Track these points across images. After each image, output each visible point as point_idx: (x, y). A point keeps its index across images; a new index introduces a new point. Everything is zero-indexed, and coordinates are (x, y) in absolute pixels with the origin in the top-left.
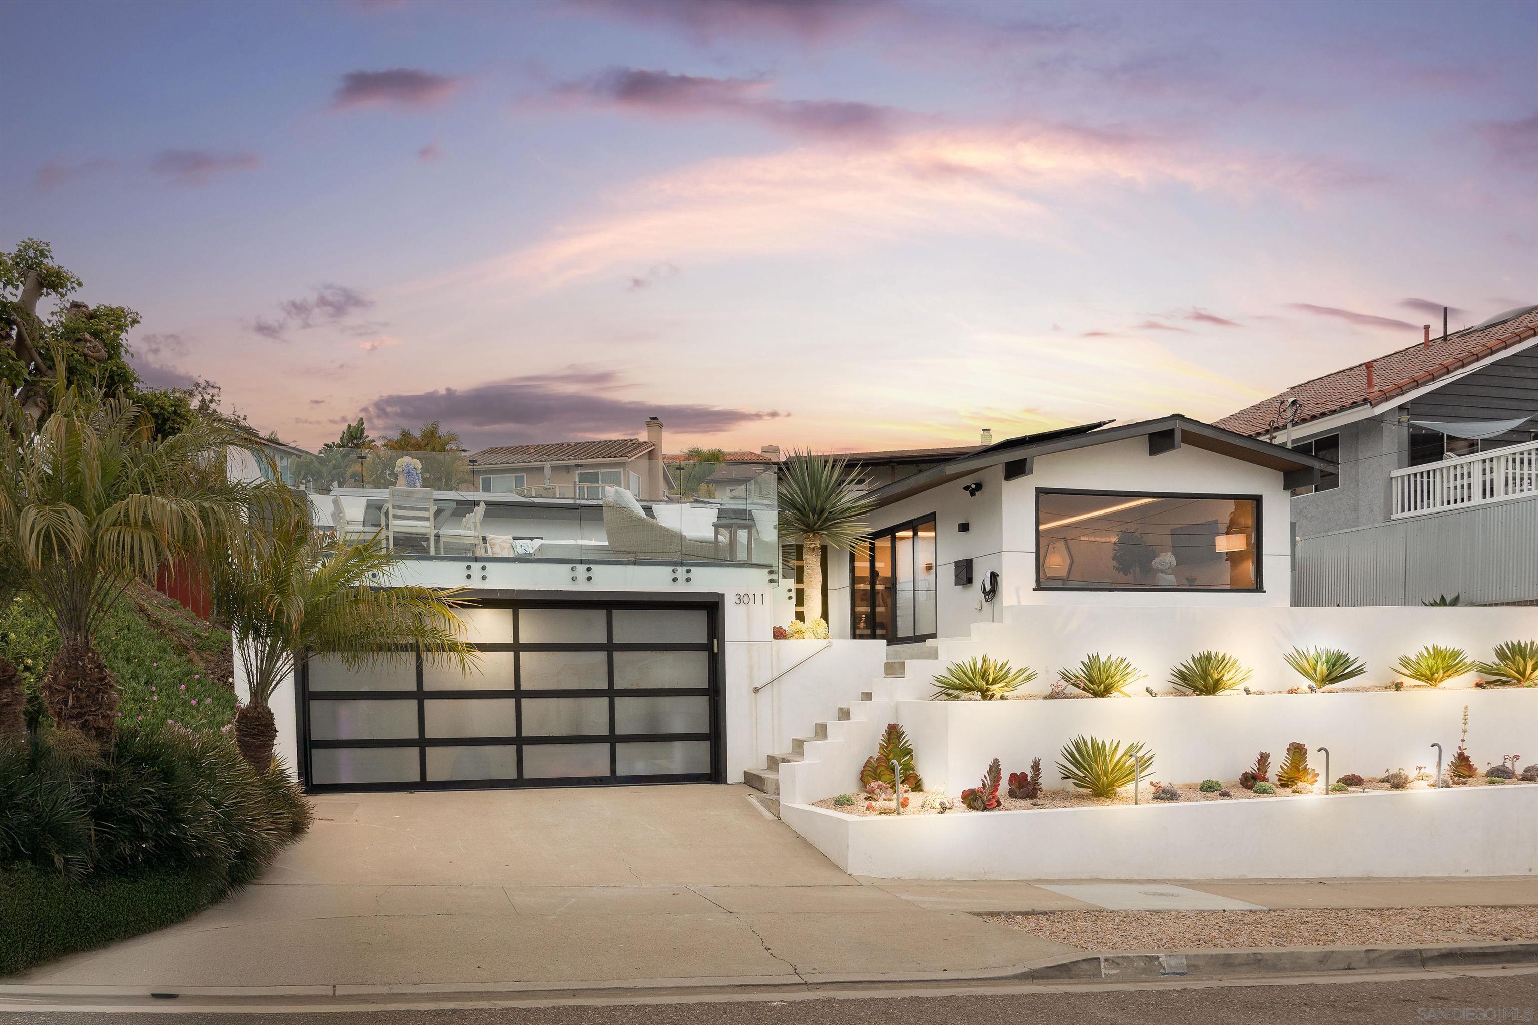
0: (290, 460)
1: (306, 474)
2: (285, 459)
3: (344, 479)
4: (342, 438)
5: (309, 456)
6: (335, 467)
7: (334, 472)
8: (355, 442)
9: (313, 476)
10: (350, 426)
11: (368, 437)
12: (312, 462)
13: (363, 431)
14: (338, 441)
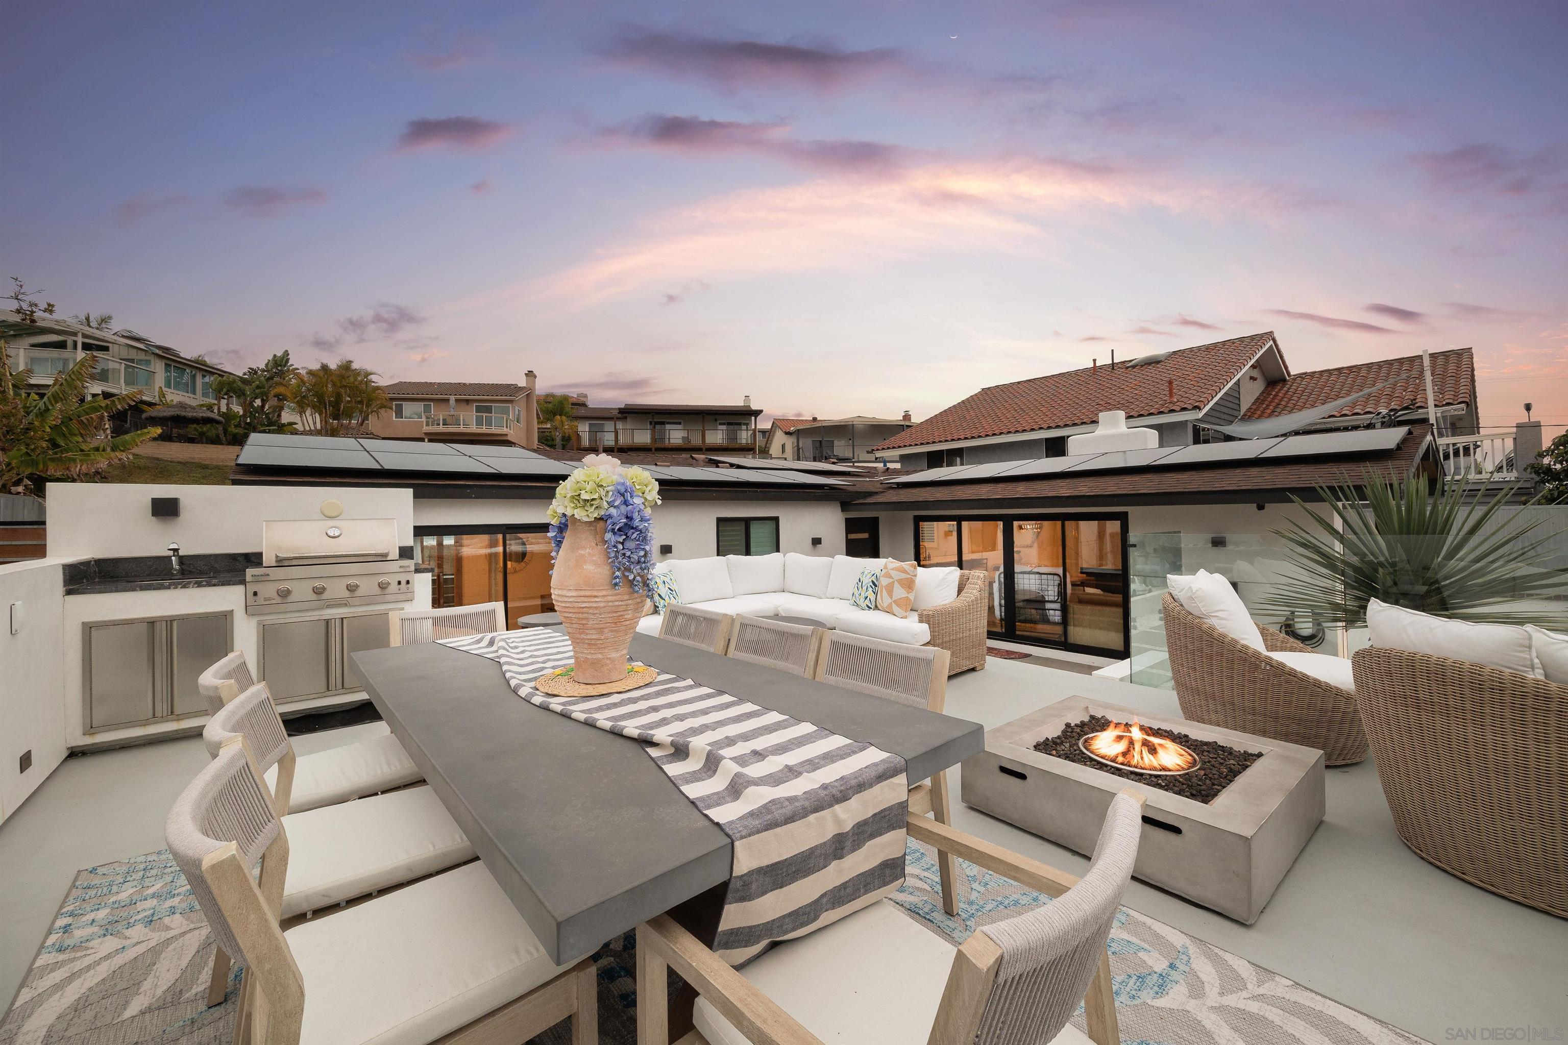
0: (212, 378)
1: (228, 391)
2: (208, 377)
3: (267, 397)
4: (267, 365)
5: (232, 376)
6: (258, 387)
7: (257, 391)
8: (279, 368)
9: (235, 392)
10: (275, 356)
11: (292, 365)
12: (234, 382)
13: (287, 361)
14: (262, 366)
